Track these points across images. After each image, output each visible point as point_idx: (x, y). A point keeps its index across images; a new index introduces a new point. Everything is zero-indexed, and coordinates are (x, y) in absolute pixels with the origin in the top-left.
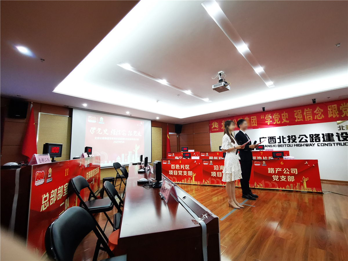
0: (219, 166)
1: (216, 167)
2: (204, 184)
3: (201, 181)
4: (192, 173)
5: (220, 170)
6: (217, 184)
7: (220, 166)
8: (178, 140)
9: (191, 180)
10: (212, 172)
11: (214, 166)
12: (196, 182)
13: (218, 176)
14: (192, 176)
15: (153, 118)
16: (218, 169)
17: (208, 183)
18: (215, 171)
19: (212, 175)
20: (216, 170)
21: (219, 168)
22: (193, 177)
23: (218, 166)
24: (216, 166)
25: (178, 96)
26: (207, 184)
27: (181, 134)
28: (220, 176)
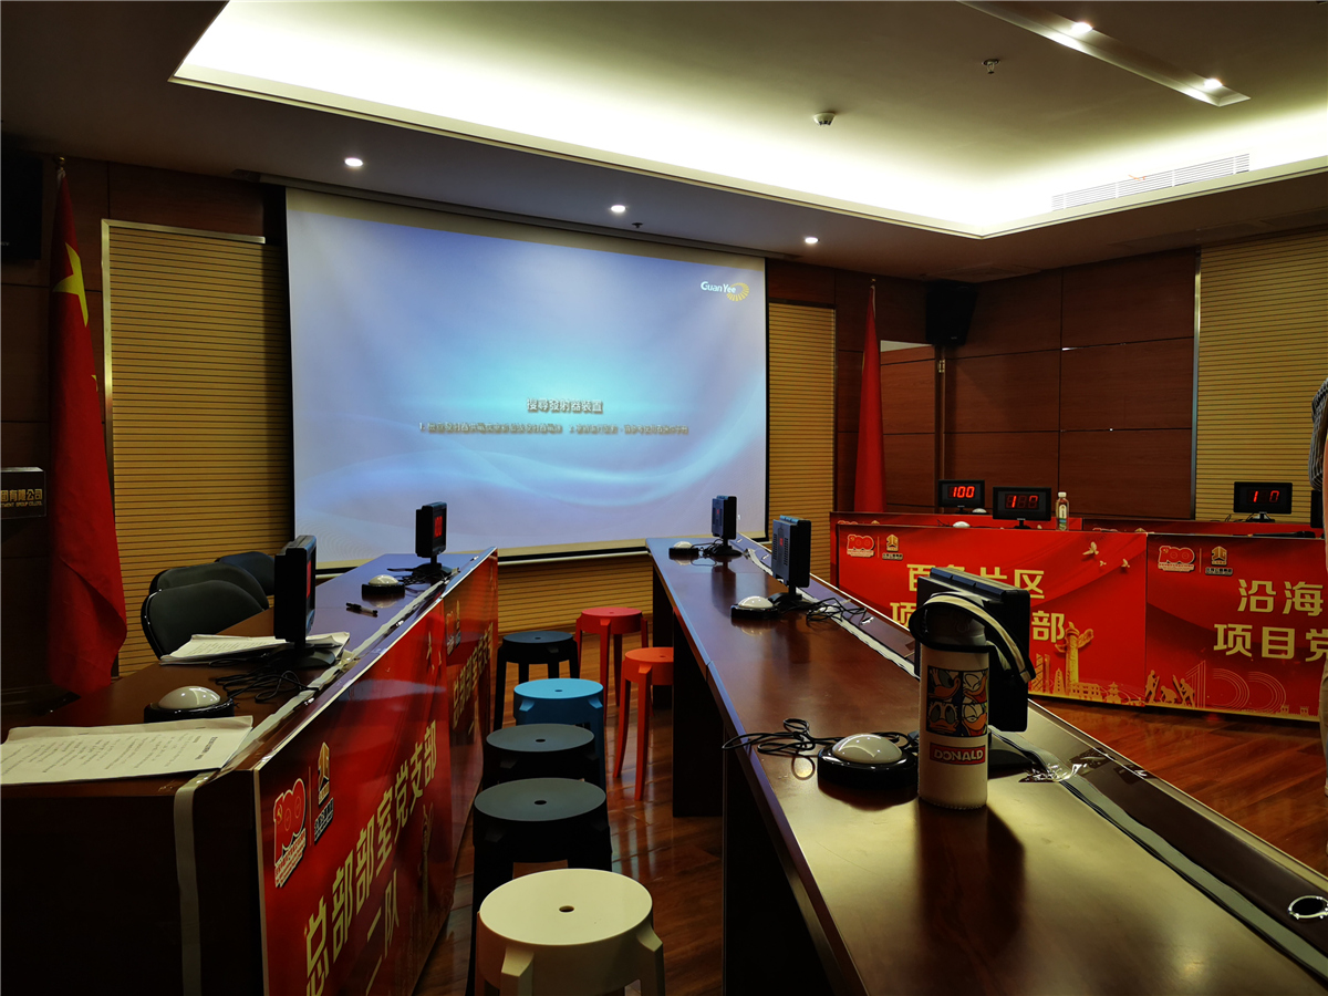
0: (1279, 588)
1: (1255, 589)
2: (1151, 703)
3: (1135, 682)
4: (1065, 625)
5: (1287, 611)
6: (1253, 705)
7: (1288, 585)
8: (946, 390)
9: (1053, 673)
10: (1221, 628)
11: (1243, 583)
12: (1094, 687)
13: (1265, 654)
14: (1063, 641)
15: (776, 242)
16: (1270, 608)
17: (1182, 694)
18: (1247, 617)
19: (1220, 646)
20: (1253, 608)
21: (1280, 601)
22: (1067, 648)
23: (1269, 585)
24: (1255, 584)
25: (992, 66)
26: (1178, 701)
27: (963, 352)
28: (1283, 656)
